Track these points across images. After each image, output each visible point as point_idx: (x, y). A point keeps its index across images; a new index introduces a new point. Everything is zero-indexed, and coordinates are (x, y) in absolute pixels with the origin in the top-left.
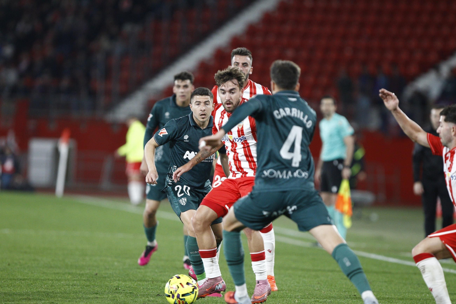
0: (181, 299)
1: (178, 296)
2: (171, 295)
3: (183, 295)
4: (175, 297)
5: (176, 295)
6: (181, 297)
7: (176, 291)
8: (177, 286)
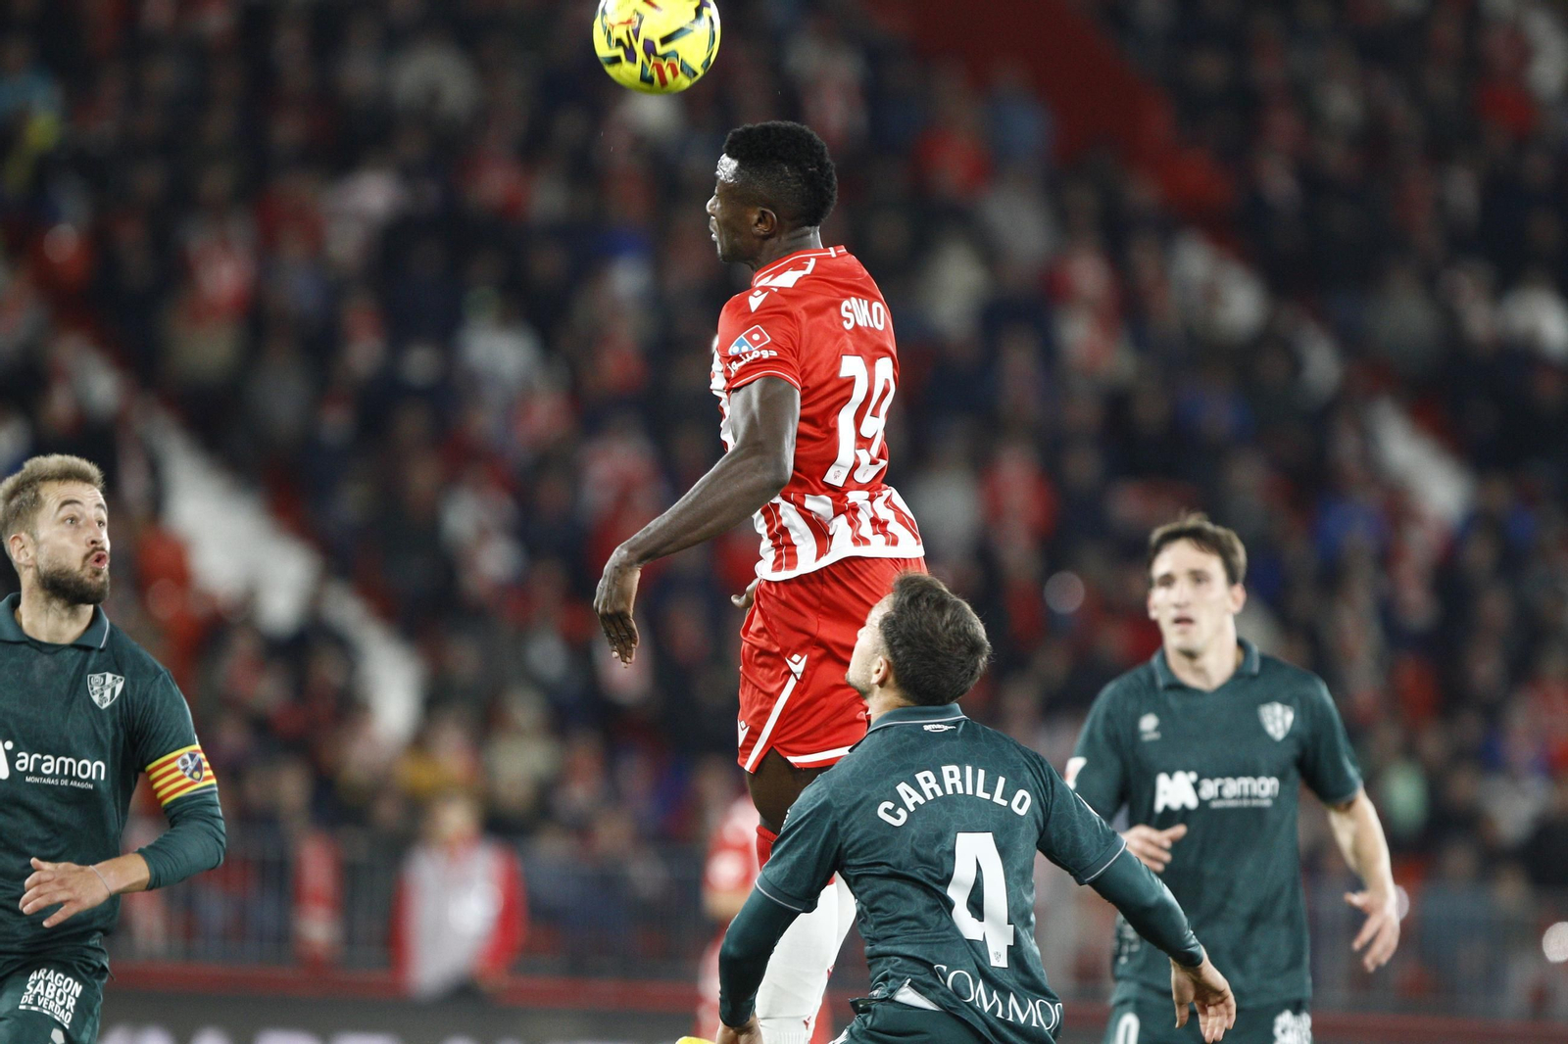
0: (664, 57)
1: (649, 48)
2: (620, 52)
3: (665, 40)
4: (641, 55)
5: (639, 47)
6: (660, 50)
7: (637, 33)
8: (635, 10)
